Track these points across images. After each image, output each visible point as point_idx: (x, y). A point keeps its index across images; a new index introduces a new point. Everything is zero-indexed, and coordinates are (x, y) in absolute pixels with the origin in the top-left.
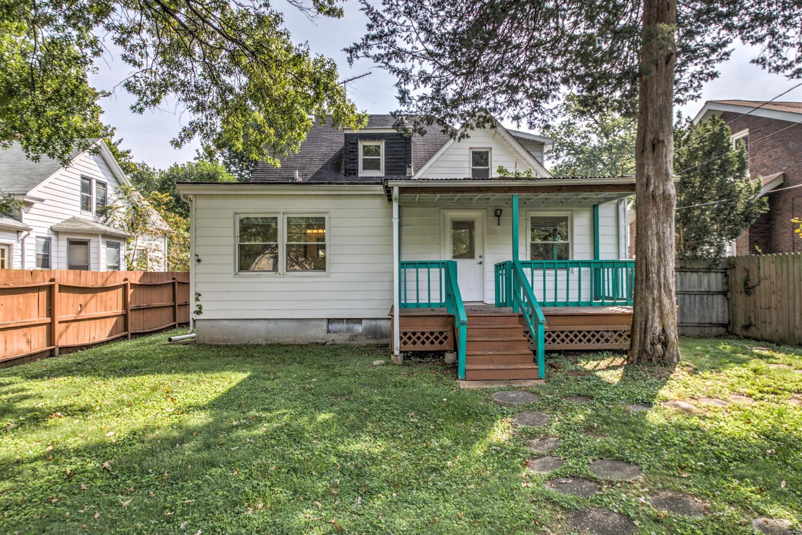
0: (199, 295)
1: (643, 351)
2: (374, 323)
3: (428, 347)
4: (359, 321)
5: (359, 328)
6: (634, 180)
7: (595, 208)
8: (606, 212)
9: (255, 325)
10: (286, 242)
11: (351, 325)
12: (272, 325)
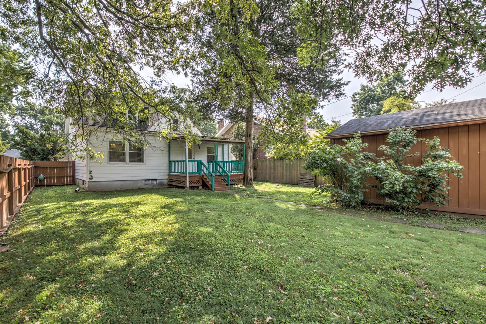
0: (91, 171)
1: (247, 182)
2: (161, 181)
3: (195, 185)
4: (156, 180)
5: (155, 183)
6: (244, 141)
7: (223, 145)
8: (226, 146)
9: (116, 183)
10: (128, 151)
11: (152, 182)
12: (123, 183)
